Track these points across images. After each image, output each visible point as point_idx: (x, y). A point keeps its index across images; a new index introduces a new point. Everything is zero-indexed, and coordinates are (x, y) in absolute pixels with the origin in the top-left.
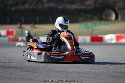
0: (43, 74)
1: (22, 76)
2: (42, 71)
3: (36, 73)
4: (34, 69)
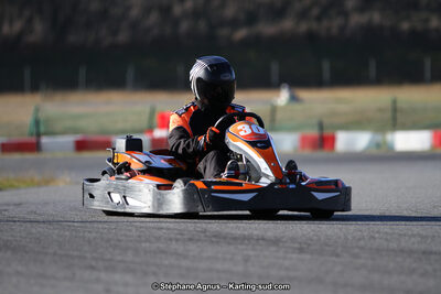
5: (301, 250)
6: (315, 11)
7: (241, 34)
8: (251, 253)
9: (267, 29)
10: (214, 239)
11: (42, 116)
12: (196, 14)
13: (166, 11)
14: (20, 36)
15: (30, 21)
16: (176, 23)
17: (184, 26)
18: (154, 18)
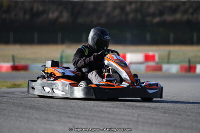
0: (190, 118)
1: (156, 120)
2: (189, 113)
3: (179, 116)
4: (177, 111)
5: (165, 113)
6: (191, 10)
7: (157, 20)
8: (142, 113)
9: (169, 18)
10: (127, 107)
11: (64, 55)
12: (136, 11)
13: (123, 9)
14: (57, 18)
15: (61, 12)
16: (127, 14)
17: (131, 16)
18: (117, 12)
